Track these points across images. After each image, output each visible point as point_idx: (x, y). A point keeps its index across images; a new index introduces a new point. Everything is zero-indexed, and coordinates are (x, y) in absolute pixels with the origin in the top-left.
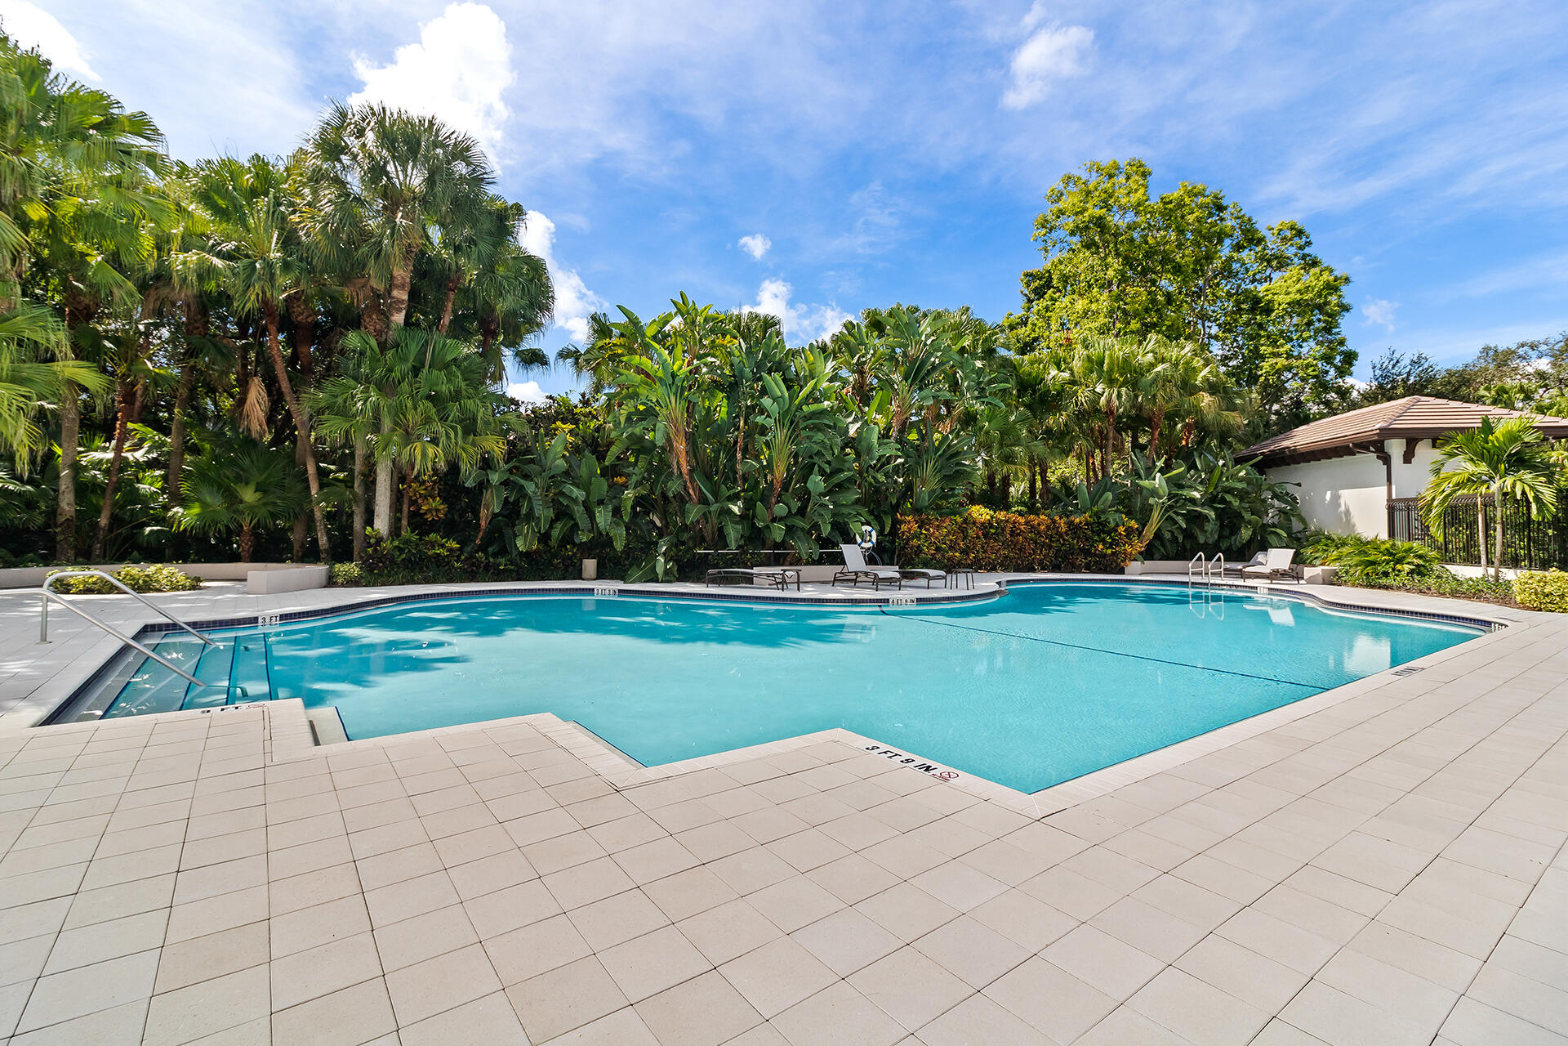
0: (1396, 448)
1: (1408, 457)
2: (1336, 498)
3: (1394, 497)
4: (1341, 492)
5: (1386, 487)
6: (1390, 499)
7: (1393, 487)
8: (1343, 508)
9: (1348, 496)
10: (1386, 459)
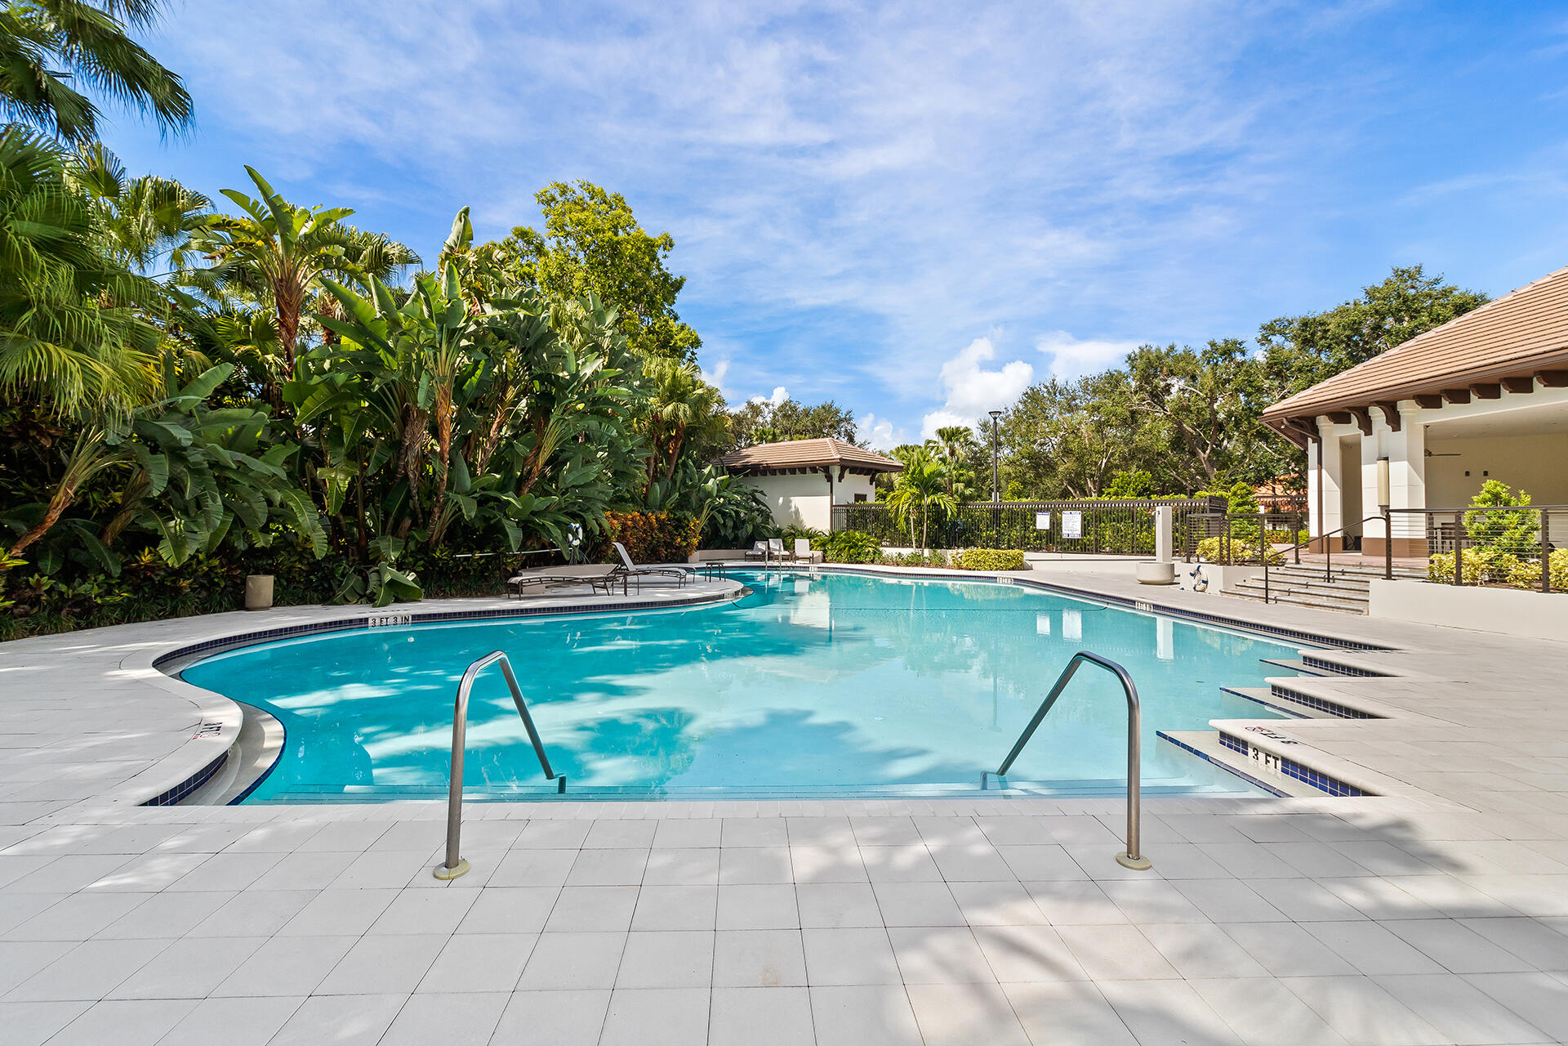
0: (836, 473)
1: (841, 477)
2: (787, 503)
3: (834, 504)
4: (792, 498)
5: (829, 497)
6: (832, 506)
7: (834, 497)
8: (793, 509)
9: (798, 502)
10: (830, 479)
